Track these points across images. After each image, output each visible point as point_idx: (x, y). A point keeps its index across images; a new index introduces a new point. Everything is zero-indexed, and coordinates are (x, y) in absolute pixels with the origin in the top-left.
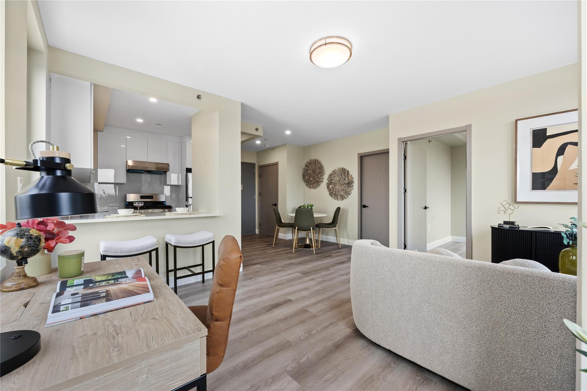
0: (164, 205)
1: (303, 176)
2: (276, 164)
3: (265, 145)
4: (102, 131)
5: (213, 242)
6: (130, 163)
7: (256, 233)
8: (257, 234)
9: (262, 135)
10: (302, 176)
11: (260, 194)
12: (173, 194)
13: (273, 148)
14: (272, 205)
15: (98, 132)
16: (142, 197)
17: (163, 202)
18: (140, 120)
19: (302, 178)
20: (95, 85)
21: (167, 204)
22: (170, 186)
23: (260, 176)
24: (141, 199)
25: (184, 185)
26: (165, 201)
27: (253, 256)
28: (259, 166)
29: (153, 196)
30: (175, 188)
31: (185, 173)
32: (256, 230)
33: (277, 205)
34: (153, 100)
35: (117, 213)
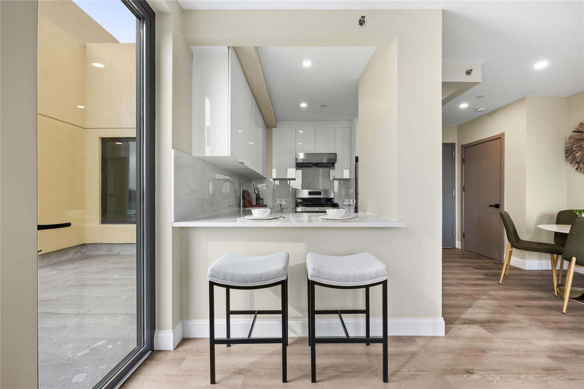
0: (332, 203)
1: (566, 153)
2: (500, 138)
3: (477, 110)
4: (276, 127)
5: (384, 283)
6: (301, 156)
7: (456, 247)
8: (458, 249)
9: (481, 81)
10: (564, 152)
11: (463, 189)
12: (342, 190)
13: (492, 113)
14: (490, 206)
15: (273, 128)
16: (310, 193)
17: (332, 198)
18: (304, 105)
19: (564, 157)
20: (235, 49)
21: (335, 202)
22: (338, 181)
23: (463, 161)
24: (309, 195)
25: (354, 179)
26: (333, 198)
27: (460, 298)
28: (462, 146)
29: (321, 192)
30: (344, 181)
31: (355, 163)
32: (457, 242)
33: (501, 206)
34: (307, 64)
35: (250, 213)
